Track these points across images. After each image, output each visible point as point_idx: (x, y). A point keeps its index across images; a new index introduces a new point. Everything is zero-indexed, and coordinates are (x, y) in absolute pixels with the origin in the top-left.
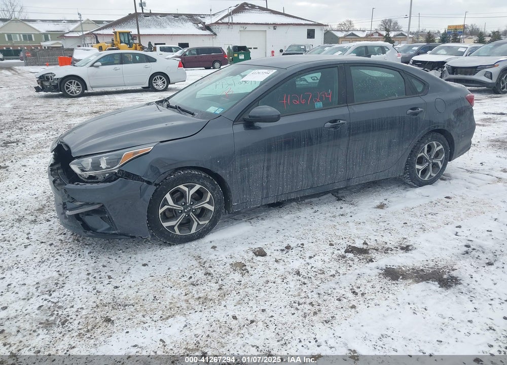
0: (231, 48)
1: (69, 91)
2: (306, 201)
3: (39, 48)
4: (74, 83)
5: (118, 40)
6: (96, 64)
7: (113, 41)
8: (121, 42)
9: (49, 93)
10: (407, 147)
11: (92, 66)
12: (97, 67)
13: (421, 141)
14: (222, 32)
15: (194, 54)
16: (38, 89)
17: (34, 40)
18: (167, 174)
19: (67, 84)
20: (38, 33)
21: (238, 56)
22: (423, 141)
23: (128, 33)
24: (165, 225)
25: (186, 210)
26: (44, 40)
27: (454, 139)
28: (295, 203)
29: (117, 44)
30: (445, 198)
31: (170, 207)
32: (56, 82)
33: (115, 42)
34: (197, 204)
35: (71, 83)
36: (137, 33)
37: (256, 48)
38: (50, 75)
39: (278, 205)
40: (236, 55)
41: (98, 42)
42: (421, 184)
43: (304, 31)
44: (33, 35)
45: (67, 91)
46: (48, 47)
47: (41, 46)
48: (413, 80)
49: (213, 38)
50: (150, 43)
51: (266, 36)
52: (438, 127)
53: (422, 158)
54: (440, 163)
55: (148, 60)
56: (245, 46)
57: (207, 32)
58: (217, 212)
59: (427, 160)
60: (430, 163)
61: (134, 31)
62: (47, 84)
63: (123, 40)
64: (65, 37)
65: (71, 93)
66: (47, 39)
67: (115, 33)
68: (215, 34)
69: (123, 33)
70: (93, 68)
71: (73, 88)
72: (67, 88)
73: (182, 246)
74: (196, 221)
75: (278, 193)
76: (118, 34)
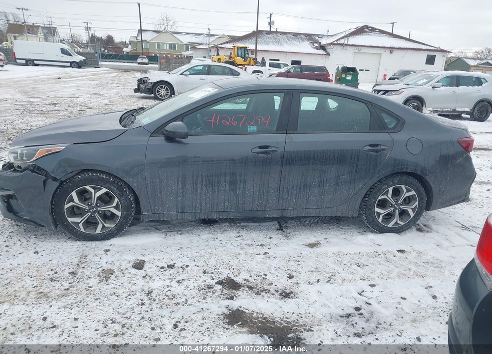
0: (340, 69)
1: (158, 95)
2: (242, 224)
3: (180, 56)
4: (165, 87)
5: (236, 54)
6: (185, 73)
7: (231, 54)
8: (238, 56)
9: (143, 95)
10: (362, 187)
11: (182, 74)
12: (186, 75)
13: (383, 181)
14: (335, 52)
15: (298, 72)
16: (136, 91)
17: (177, 49)
18: (74, 174)
19: (158, 88)
20: (181, 43)
21: (346, 76)
22: (386, 182)
23: (245, 48)
24: (70, 220)
25: (91, 211)
26: (185, 49)
27: (432, 186)
28: (228, 224)
29: (234, 57)
30: (398, 251)
31: (75, 204)
32: (150, 85)
33: (232, 56)
34: (104, 206)
35: (162, 87)
36: (255, 49)
37: (369, 71)
38: (146, 79)
39: (208, 222)
40: (343, 76)
41: (218, 54)
42: (382, 230)
43: (423, 56)
44: (177, 45)
45: (157, 94)
46: (187, 56)
47: (181, 55)
48: (383, 115)
49: (326, 58)
50: (263, 58)
51: (380, 59)
52: (407, 169)
53: (385, 201)
54: (410, 211)
55: (232, 73)
56: (355, 68)
57: (322, 52)
58: (125, 218)
59: (392, 204)
60: (396, 208)
61: (251, 47)
62: (142, 86)
63: (240, 54)
64: (196, 48)
65: (160, 96)
66: (187, 49)
67: (234, 47)
68: (329, 54)
69: (241, 48)
70: (181, 76)
71: (163, 92)
72: (158, 92)
73: (85, 243)
74: (101, 222)
75: (195, 210)
76: (236, 48)
